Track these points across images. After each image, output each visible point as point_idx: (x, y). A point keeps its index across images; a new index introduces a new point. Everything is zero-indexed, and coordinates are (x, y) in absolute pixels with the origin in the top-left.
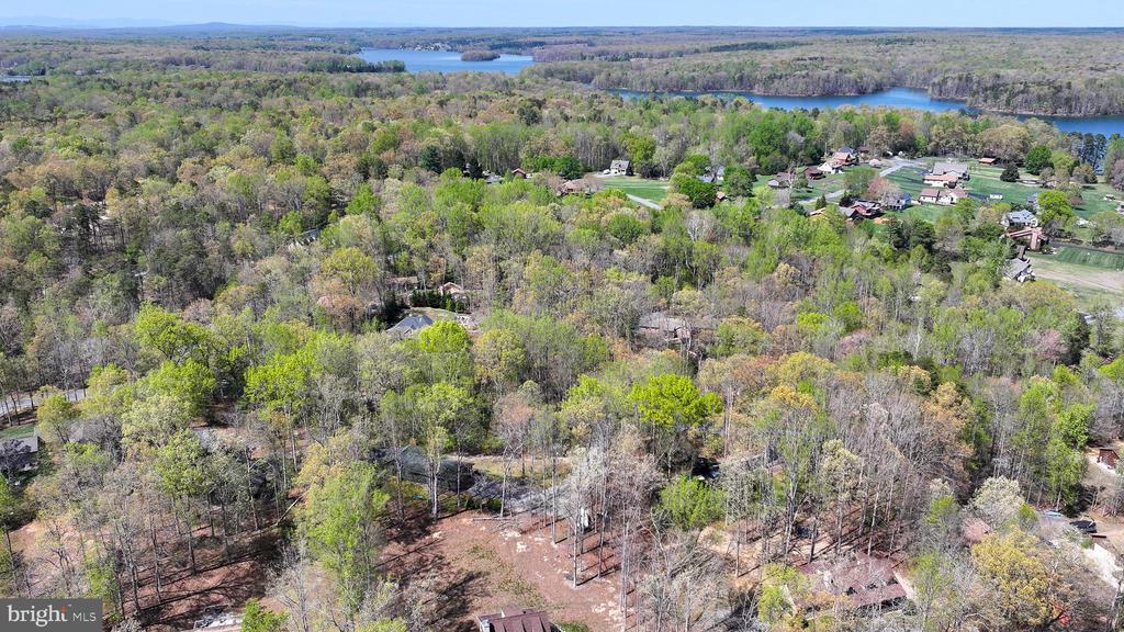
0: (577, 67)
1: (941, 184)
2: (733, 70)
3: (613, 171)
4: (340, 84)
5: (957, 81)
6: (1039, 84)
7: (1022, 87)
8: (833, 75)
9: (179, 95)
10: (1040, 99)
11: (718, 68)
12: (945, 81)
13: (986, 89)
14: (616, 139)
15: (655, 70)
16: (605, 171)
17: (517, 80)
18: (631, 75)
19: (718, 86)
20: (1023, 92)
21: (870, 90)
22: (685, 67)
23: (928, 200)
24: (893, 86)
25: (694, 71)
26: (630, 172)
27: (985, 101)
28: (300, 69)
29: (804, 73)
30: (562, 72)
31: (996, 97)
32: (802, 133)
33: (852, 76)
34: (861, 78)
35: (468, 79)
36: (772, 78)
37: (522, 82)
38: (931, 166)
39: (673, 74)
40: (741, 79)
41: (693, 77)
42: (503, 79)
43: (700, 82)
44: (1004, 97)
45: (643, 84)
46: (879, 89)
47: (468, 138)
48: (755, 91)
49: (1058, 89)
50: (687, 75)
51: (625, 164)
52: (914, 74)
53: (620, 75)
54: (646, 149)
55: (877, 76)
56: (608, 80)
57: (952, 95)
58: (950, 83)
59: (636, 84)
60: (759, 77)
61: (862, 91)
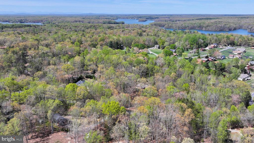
0: (162, 23)
1: (237, 53)
2: (198, 24)
3: (155, 48)
4: (105, 26)
8: (223, 25)
9: (70, 28)
11: (195, 24)
12: (252, 27)
14: (157, 40)
15: (179, 24)
16: (153, 48)
17: (145, 26)
18: (174, 25)
19: (194, 28)
21: (232, 29)
22: (187, 23)
23: (231, 57)
24: (239, 28)
26: (159, 48)
28: (102, 23)
29: (215, 25)
30: (158, 24)
32: (203, 40)
33: (228, 26)
34: (230, 26)
35: (134, 26)
36: (207, 26)
37: (146, 27)
38: (236, 49)
39: (183, 25)
40: (200, 26)
41: (188, 26)
42: (142, 25)
43: (190, 27)
46: (235, 29)
47: (121, 39)
48: (203, 29)
50: (187, 25)
51: (158, 46)
52: (245, 26)
53: (171, 25)
54: (163, 43)
55: (235, 26)
56: (168, 26)
60: (204, 26)
61: (230, 30)
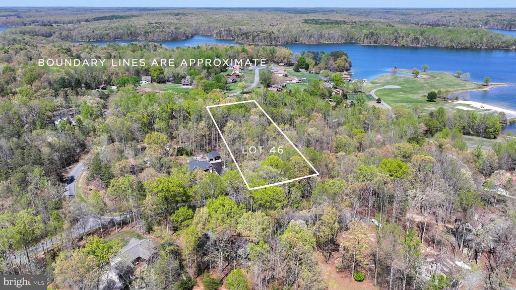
3: (144, 82)
5: (226, 32)
6: (262, 32)
7: (256, 34)
10: (265, 38)
11: (118, 28)
12: (221, 31)
13: (241, 35)
19: (120, 37)
20: (257, 36)
21: (190, 37)
22: (101, 28)
24: (196, 34)
25: (106, 30)
26: (152, 81)
27: (244, 40)
31: (247, 38)
34: (185, 31)
39: (96, 32)
40: (131, 33)
41: (108, 34)
43: (111, 35)
44: (251, 38)
45: (82, 37)
46: (192, 37)
49: (270, 34)
50: (104, 32)
51: (149, 78)
52: (203, 29)
54: (159, 70)
57: (225, 38)
58: (223, 33)
60: (140, 32)
61: (187, 37)
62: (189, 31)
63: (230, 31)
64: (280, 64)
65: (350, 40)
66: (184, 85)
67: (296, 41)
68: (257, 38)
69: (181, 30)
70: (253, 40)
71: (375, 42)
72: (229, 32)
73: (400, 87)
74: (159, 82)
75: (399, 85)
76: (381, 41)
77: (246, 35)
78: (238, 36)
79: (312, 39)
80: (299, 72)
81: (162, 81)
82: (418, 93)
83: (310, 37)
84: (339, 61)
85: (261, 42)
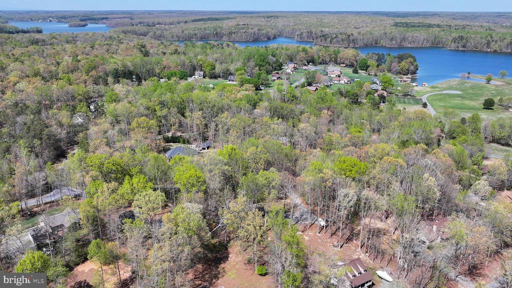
0: (137, 29)
1: (334, 76)
2: (212, 30)
3: (197, 76)
5: (307, 34)
6: (341, 34)
7: (335, 36)
8: (257, 31)
10: (343, 40)
11: (205, 29)
12: (302, 33)
13: (320, 37)
15: (176, 30)
16: (193, 77)
17: (116, 36)
18: (166, 33)
19: (206, 37)
21: (272, 38)
23: (336, 82)
24: (279, 36)
25: (195, 31)
26: (204, 77)
27: (321, 41)
29: (244, 31)
31: (326, 40)
34: (268, 33)
36: (231, 33)
38: (325, 68)
39: (186, 32)
40: (217, 34)
41: (195, 34)
44: (329, 40)
45: (172, 37)
48: (224, 39)
49: (349, 36)
50: (192, 32)
51: (202, 73)
52: (287, 31)
53: (160, 32)
54: (211, 66)
55: (273, 32)
56: (155, 35)
57: (306, 39)
58: (304, 35)
59: (169, 37)
60: (224, 33)
61: (269, 39)
62: (272, 32)
63: (311, 33)
64: (341, 65)
65: (437, 45)
66: (230, 80)
67: (376, 44)
68: (335, 40)
69: (263, 32)
70: (331, 42)
71: (464, 46)
72: (309, 33)
73: (461, 93)
74: (211, 78)
75: (461, 90)
76: (470, 45)
77: (324, 37)
78: (317, 38)
79: (394, 42)
80: (357, 73)
81: (214, 76)
82: (478, 100)
83: (392, 39)
84: (403, 63)
85: (339, 44)
